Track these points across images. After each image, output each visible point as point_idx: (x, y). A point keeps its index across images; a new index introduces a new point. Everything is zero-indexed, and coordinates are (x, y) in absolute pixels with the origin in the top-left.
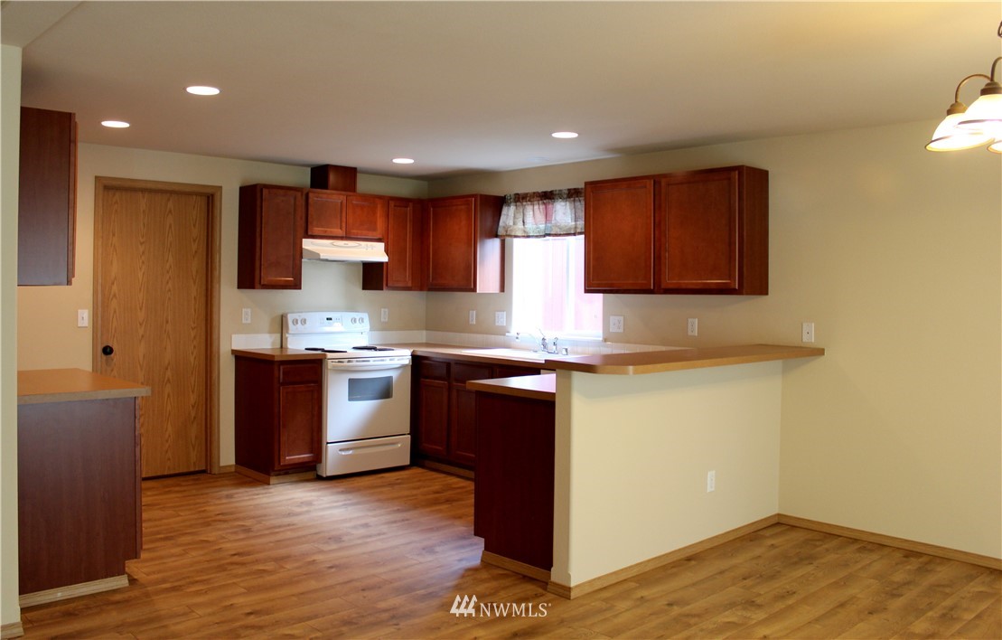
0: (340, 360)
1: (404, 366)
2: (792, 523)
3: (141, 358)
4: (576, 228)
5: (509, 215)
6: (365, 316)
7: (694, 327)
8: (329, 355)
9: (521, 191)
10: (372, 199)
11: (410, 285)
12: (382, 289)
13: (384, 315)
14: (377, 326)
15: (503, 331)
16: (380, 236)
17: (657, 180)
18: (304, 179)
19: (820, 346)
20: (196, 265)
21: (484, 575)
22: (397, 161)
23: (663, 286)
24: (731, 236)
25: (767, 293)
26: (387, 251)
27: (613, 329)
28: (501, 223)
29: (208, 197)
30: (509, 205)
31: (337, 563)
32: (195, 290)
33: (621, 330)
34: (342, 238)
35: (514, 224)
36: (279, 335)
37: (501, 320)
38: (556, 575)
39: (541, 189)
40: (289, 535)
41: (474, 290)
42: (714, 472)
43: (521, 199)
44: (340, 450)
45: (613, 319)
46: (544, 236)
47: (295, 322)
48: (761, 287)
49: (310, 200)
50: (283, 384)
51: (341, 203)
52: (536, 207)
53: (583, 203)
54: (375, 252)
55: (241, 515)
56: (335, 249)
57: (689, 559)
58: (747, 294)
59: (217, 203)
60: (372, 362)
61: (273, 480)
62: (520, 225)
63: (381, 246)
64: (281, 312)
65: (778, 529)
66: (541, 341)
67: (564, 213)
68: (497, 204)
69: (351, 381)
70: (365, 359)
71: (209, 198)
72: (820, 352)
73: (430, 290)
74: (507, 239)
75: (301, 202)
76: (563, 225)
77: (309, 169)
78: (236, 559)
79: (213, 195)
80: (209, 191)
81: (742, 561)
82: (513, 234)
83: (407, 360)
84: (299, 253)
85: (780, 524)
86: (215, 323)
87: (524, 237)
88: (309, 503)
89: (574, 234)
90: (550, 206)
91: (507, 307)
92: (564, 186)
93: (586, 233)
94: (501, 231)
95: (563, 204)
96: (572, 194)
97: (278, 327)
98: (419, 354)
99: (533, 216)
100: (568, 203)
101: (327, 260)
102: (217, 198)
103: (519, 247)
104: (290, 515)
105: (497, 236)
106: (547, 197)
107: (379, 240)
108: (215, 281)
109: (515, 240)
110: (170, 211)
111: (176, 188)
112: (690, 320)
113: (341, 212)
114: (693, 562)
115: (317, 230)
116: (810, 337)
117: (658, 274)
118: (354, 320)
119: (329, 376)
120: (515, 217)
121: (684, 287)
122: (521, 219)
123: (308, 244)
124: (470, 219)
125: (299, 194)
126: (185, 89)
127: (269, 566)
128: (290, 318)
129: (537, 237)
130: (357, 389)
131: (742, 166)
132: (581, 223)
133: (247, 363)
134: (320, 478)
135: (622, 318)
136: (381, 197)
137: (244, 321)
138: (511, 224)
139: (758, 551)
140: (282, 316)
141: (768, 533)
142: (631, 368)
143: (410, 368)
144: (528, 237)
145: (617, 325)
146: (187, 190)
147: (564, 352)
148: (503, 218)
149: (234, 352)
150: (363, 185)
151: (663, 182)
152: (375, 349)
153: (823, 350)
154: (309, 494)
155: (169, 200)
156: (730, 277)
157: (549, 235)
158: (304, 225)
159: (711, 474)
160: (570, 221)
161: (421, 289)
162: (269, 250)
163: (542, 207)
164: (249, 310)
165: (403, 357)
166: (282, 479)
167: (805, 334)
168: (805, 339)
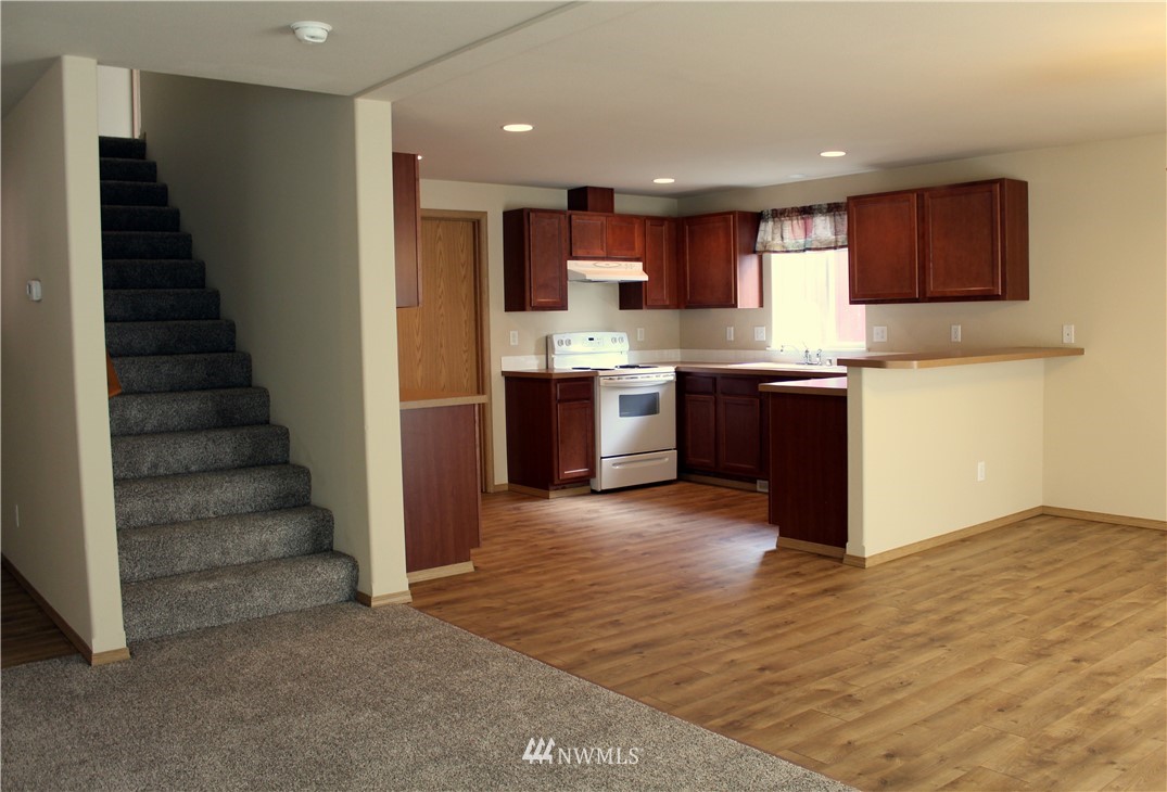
0: (611, 377)
1: (669, 382)
2: (1056, 513)
3: (419, 381)
4: (836, 241)
5: (767, 232)
6: (624, 335)
7: (957, 334)
8: (601, 373)
9: (779, 206)
10: (629, 219)
11: (668, 303)
12: (641, 308)
13: (640, 335)
14: (635, 346)
15: (763, 346)
16: (638, 256)
17: (921, 193)
18: (560, 200)
19: (1079, 346)
20: (465, 289)
21: (783, 555)
22: (656, 181)
23: (928, 295)
24: (993, 244)
25: (1028, 299)
26: (645, 270)
27: (877, 339)
28: (759, 239)
29: (474, 223)
30: (767, 221)
31: (647, 551)
32: (466, 314)
33: (885, 339)
34: (603, 259)
35: (773, 239)
36: (544, 357)
37: (760, 334)
38: (851, 549)
39: (800, 204)
40: (592, 534)
41: (735, 306)
42: (983, 463)
43: (779, 214)
44: (614, 465)
45: (876, 329)
46: (804, 251)
47: (561, 343)
48: (1022, 294)
49: (573, 223)
50: (560, 401)
51: (602, 224)
52: (795, 222)
53: (846, 217)
54: (634, 272)
55: (538, 522)
56: (597, 269)
57: (963, 540)
58: (1010, 299)
59: (483, 229)
60: (640, 378)
61: (552, 494)
62: (778, 240)
63: (639, 265)
64: (545, 334)
65: (1042, 519)
66: (804, 354)
67: (823, 227)
68: (755, 220)
69: (622, 398)
70: (633, 376)
71: (476, 224)
72: (1080, 352)
73: (687, 307)
74: (765, 255)
75: (565, 224)
76: (823, 239)
77: (566, 191)
78: (554, 551)
79: (479, 221)
80: (478, 217)
81: (1012, 540)
82: (772, 249)
83: (672, 378)
84: (563, 274)
85: (1044, 514)
86: (486, 345)
87: (783, 252)
88: (596, 511)
89: (835, 248)
90: (810, 221)
91: (766, 322)
92: (824, 200)
93: (850, 246)
94: (759, 247)
95: (823, 218)
96: (832, 209)
97: (543, 348)
98: (683, 370)
99: (792, 231)
100: (828, 218)
101: (590, 281)
102: (483, 222)
103: (777, 262)
104: (583, 520)
105: (755, 252)
106: (807, 212)
107: (637, 260)
108: (484, 305)
109: (773, 255)
110: (440, 238)
111: (446, 215)
112: (953, 327)
113: (602, 233)
114: (968, 543)
115: (580, 253)
116: (1070, 338)
117: (923, 283)
118: (614, 340)
119: (602, 393)
120: (773, 233)
121: (948, 294)
122: (779, 235)
123: (572, 265)
124: (728, 235)
125: (563, 216)
126: (502, 127)
127: (589, 555)
128: (556, 339)
129: (796, 251)
130: (628, 405)
131: (1004, 179)
132: (843, 238)
133: (518, 383)
134: (594, 492)
135: (885, 327)
136: (637, 217)
137: (512, 344)
138: (770, 239)
139: (1026, 534)
140: (547, 338)
141: (1033, 521)
142: (915, 362)
143: (674, 385)
144: (788, 252)
145: (881, 333)
146: (456, 216)
147: (828, 363)
148: (760, 234)
149: (503, 373)
150: (622, 205)
151: (926, 195)
152: (638, 367)
153: (1083, 350)
154: (592, 505)
155: (438, 227)
156: (994, 283)
157: (810, 249)
158: (568, 248)
159: (981, 466)
160: (830, 235)
161: (678, 307)
162: (537, 272)
163: (801, 222)
164: (516, 333)
165: (667, 374)
166: (559, 493)
167: (1065, 335)
168: (1065, 341)
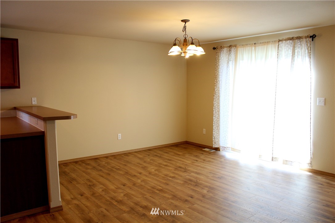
24: (14, 65)
131: (18, 39)
156: (15, 82)
167: (33, 102)
168: (33, 104)
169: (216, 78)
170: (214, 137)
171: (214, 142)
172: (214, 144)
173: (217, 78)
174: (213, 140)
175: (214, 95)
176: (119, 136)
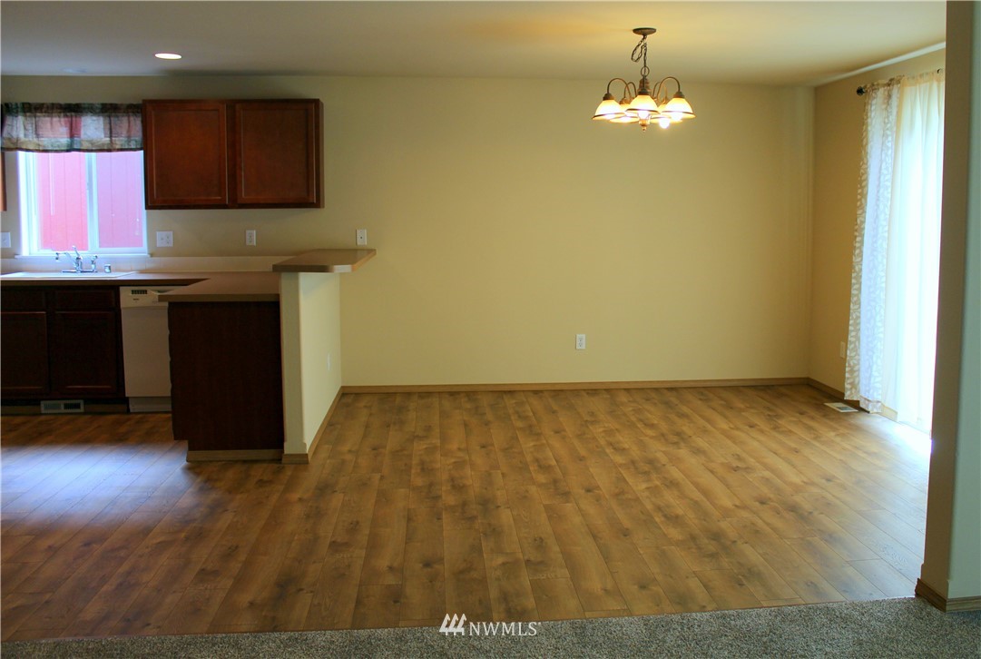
2: (355, 391)
4: (113, 144)
5: (15, 127)
7: (252, 238)
15: (11, 254)
17: (231, 104)
19: (372, 247)
23: (239, 201)
24: (308, 157)
25: (322, 206)
27: (159, 244)
28: (4, 134)
30: (14, 116)
33: (171, 245)
35: (25, 137)
37: (5, 241)
38: (289, 448)
39: (63, 101)
43: (32, 109)
45: (162, 235)
46: (68, 151)
52: (55, 119)
57: (330, 425)
62: (32, 138)
65: (349, 397)
66: (74, 260)
67: (94, 127)
72: (372, 252)
76: (94, 140)
81: (365, 418)
82: (21, 146)
85: (345, 393)
89: (122, 150)
90: (78, 119)
91: (13, 228)
92: (98, 100)
94: (5, 142)
95: (94, 118)
96: (107, 110)
99: (51, 129)
100: (101, 119)
106: (73, 110)
112: (248, 232)
114: (337, 426)
116: (363, 240)
117: (233, 190)
120: (24, 128)
121: (262, 201)
122: (33, 132)
129: (56, 151)
131: (317, 100)
135: (171, 233)
138: (21, 136)
139: (364, 411)
141: (348, 401)
144: (44, 151)
145: (165, 238)
147: (107, 270)
148: (8, 129)
151: (237, 107)
153: (375, 250)
156: (309, 191)
157: (76, 150)
160: (103, 136)
163: (64, 120)
167: (359, 239)
168: (359, 243)
169: (860, 182)
170: (850, 366)
171: (851, 384)
172: (851, 389)
173: (864, 184)
174: (847, 375)
175: (856, 237)
176: (581, 340)
